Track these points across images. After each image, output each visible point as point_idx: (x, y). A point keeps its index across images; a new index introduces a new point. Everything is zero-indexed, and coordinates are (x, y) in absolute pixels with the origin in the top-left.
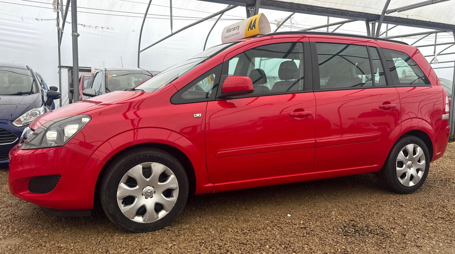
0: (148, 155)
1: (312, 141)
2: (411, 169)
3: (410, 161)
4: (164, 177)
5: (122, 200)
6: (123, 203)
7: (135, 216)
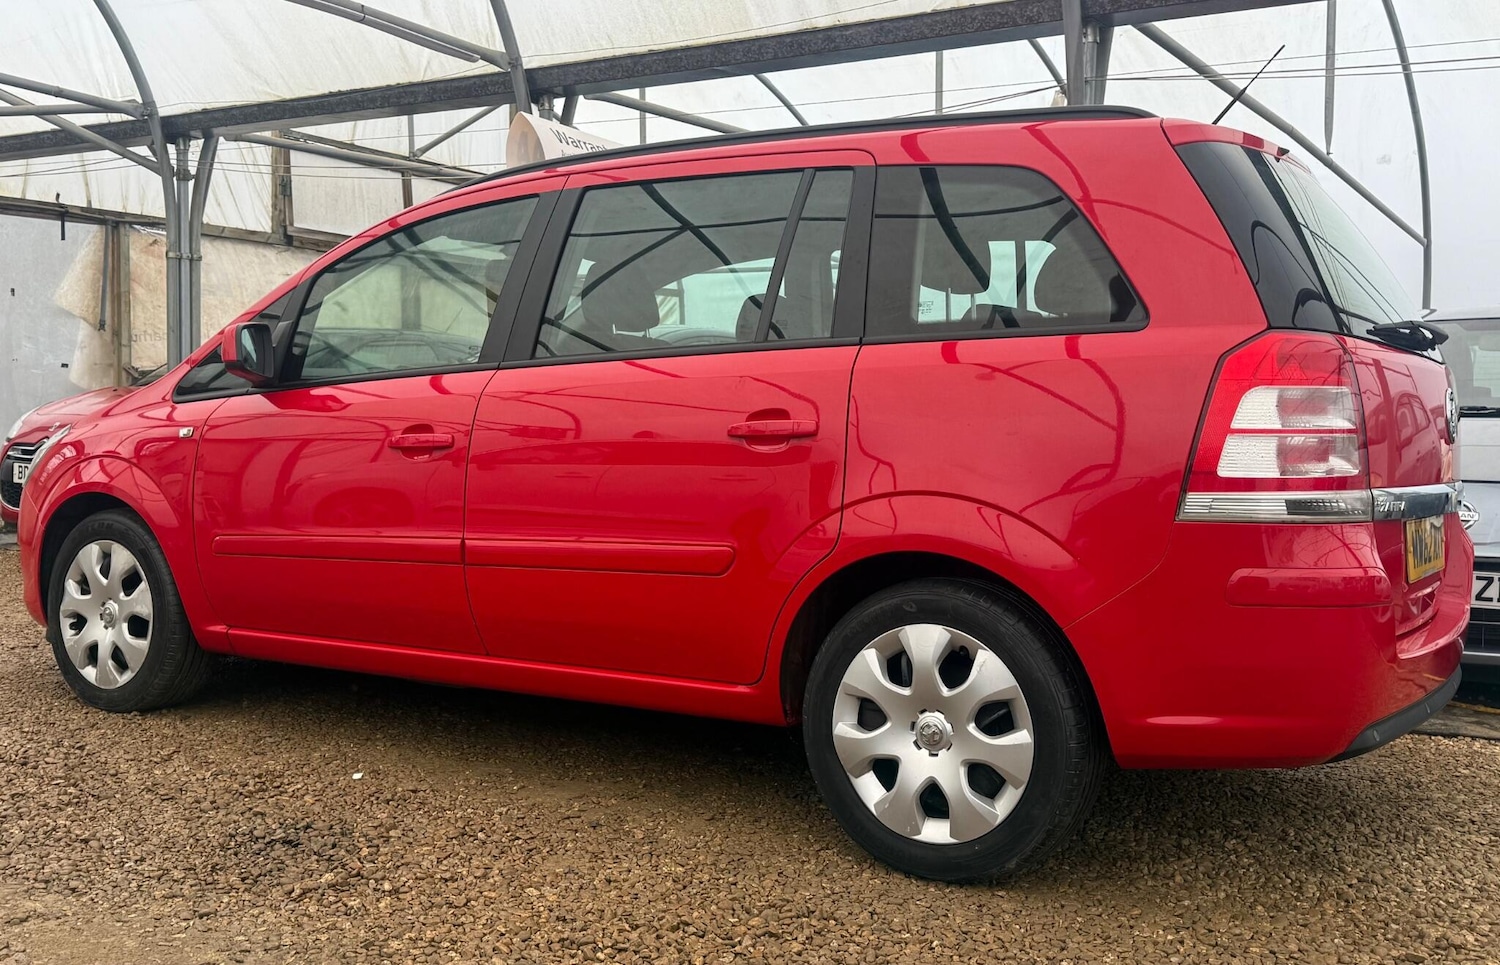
0: (106, 522)
1: (450, 539)
2: (942, 753)
3: (937, 714)
4: (130, 583)
5: (72, 621)
6: (72, 626)
7: (88, 665)
